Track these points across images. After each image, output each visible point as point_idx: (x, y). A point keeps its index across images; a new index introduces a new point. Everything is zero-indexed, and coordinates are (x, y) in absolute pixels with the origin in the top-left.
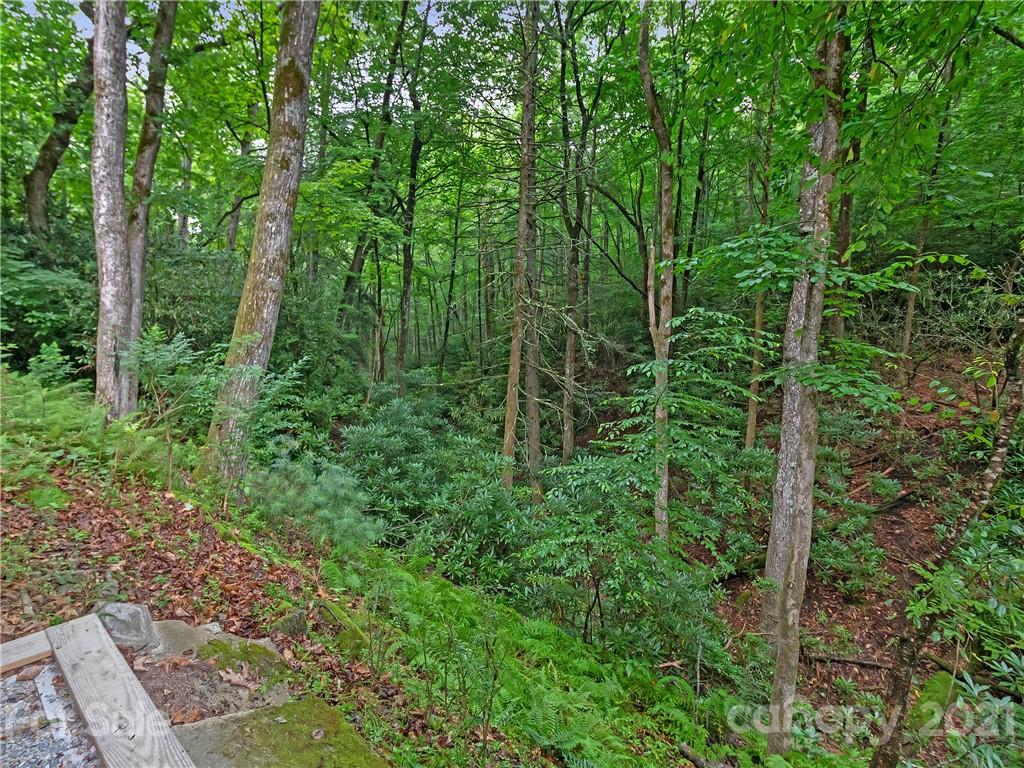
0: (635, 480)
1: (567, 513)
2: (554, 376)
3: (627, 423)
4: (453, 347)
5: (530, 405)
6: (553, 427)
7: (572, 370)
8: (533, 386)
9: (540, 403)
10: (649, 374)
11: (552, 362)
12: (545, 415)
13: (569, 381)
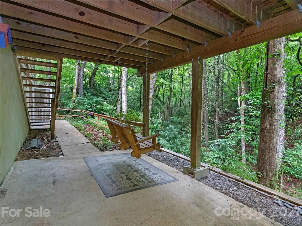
0: (230, 143)
1: (215, 151)
2: (212, 119)
3: (229, 131)
4: (182, 111)
5: (205, 127)
6: (213, 134)
7: (218, 118)
8: (206, 122)
9: (208, 126)
10: (233, 120)
11: (212, 115)
12: (210, 130)
13: (217, 121)
